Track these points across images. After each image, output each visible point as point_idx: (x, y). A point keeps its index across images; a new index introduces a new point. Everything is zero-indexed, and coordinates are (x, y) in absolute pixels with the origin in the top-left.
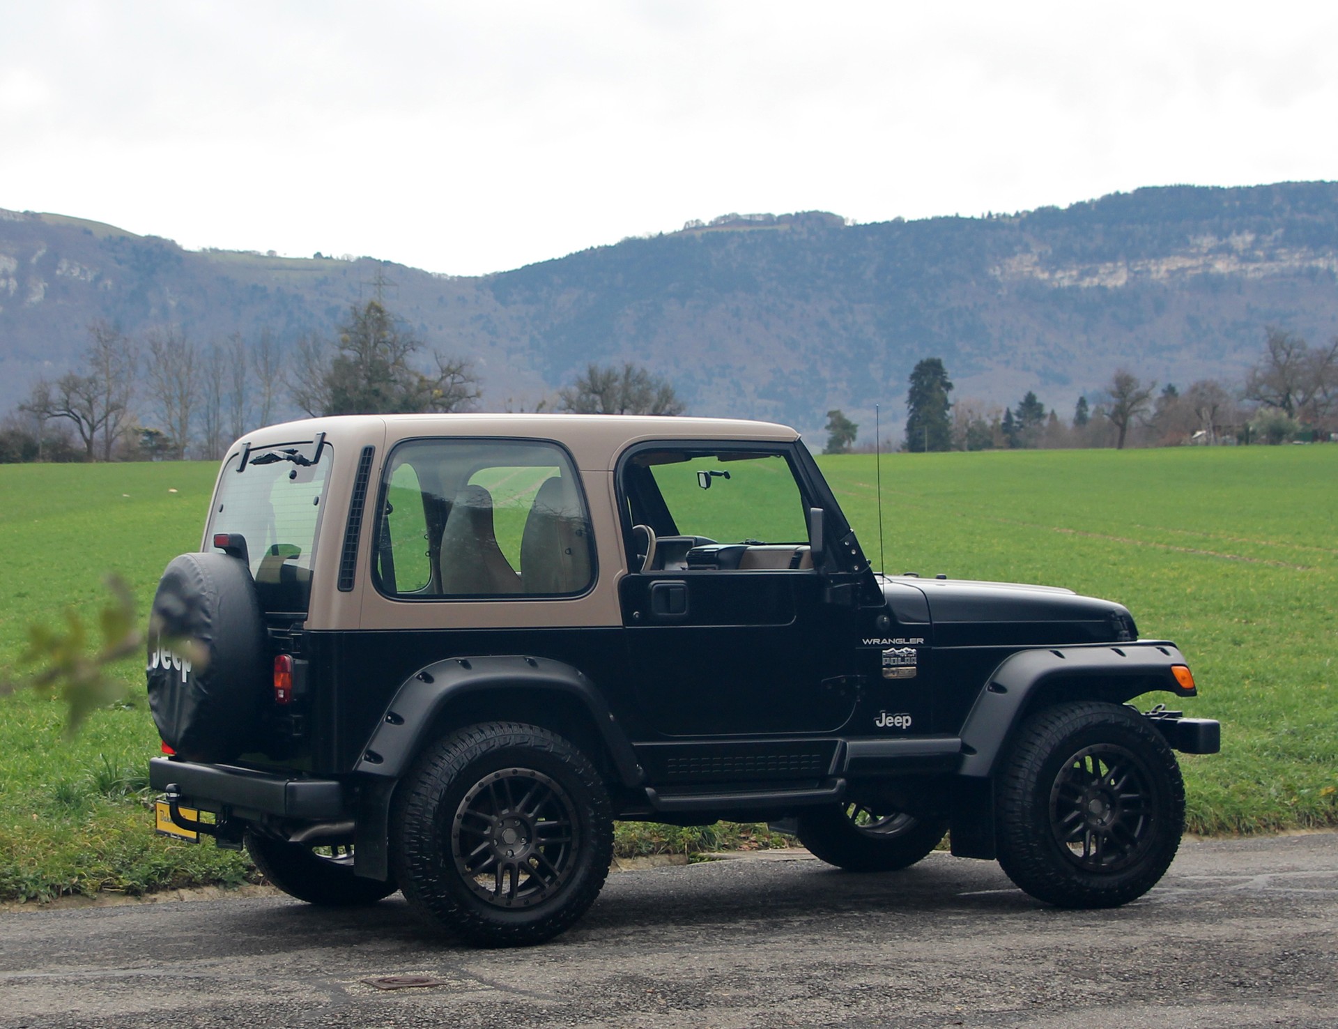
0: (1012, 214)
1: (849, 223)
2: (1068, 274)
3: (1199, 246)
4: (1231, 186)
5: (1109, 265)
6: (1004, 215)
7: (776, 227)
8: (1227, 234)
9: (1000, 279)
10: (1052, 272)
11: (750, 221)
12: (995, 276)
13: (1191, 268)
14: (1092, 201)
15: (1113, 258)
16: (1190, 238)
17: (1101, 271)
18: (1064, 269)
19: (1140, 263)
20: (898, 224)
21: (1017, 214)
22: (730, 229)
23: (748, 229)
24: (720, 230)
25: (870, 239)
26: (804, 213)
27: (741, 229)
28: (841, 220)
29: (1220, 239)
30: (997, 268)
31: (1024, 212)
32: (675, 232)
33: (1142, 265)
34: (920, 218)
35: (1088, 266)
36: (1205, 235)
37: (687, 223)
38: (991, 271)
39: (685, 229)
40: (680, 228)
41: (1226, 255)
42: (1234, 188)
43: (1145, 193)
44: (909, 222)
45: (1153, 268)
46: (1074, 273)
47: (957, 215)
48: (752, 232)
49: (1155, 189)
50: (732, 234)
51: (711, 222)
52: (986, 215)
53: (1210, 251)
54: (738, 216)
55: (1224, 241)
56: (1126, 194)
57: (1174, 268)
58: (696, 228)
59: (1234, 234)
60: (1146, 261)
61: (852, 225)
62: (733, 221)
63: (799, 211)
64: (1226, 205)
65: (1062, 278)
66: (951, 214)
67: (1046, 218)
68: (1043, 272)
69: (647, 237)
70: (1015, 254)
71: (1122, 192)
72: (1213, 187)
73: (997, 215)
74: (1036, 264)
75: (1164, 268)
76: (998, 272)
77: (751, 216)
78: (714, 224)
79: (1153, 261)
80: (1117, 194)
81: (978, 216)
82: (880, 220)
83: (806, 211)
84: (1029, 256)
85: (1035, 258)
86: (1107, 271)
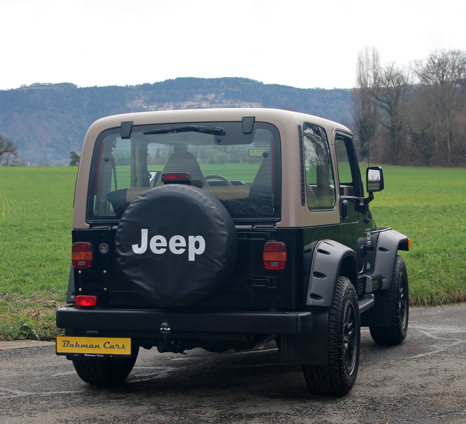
0: (135, 86)
1: (79, 87)
2: (153, 106)
3: (197, 98)
4: (208, 78)
5: (167, 104)
6: (132, 86)
7: (53, 88)
8: (206, 94)
9: (131, 108)
10: (148, 106)
11: (44, 85)
12: (129, 106)
13: (194, 105)
14: (161, 82)
15: (168, 101)
16: (194, 95)
17: (164, 106)
18: (152, 105)
19: (178, 103)
20: (96, 87)
21: (136, 86)
22: (37, 88)
23: (43, 88)
24: (33, 88)
25: (86, 93)
26: (63, 83)
27: (41, 88)
28: (76, 86)
29: (204, 96)
30: (130, 104)
31: (139, 85)
32: (17, 89)
33: (178, 104)
34: (103, 86)
35: (160, 104)
36: (199, 94)
37: (21, 86)
38: (127, 105)
39: (21, 88)
40: (19, 87)
41: (206, 101)
42: (208, 79)
43: (179, 80)
44: (99, 87)
45: (182, 105)
46: (156, 106)
47: (116, 85)
48: (44, 89)
49: (182, 78)
50: (37, 90)
51: (30, 85)
52: (126, 86)
53: (201, 100)
54: (39, 83)
55: (205, 96)
56: (173, 80)
57: (189, 105)
58: (25, 87)
59: (208, 94)
60: (180, 103)
61: (80, 88)
62: (38, 85)
63: (61, 82)
64: (206, 84)
65: (152, 108)
66: (114, 85)
67: (146, 87)
68: (145, 105)
69: (7, 90)
70: (136, 99)
71: (171, 79)
72: (202, 78)
73: (130, 86)
74: (143, 103)
75: (185, 105)
76: (130, 105)
77: (44, 84)
78: (31, 86)
79: (182, 103)
80: (170, 79)
81: (123, 86)
82: (89, 86)
83: (64, 82)
84: (141, 100)
85: (142, 101)
86: (167, 106)
